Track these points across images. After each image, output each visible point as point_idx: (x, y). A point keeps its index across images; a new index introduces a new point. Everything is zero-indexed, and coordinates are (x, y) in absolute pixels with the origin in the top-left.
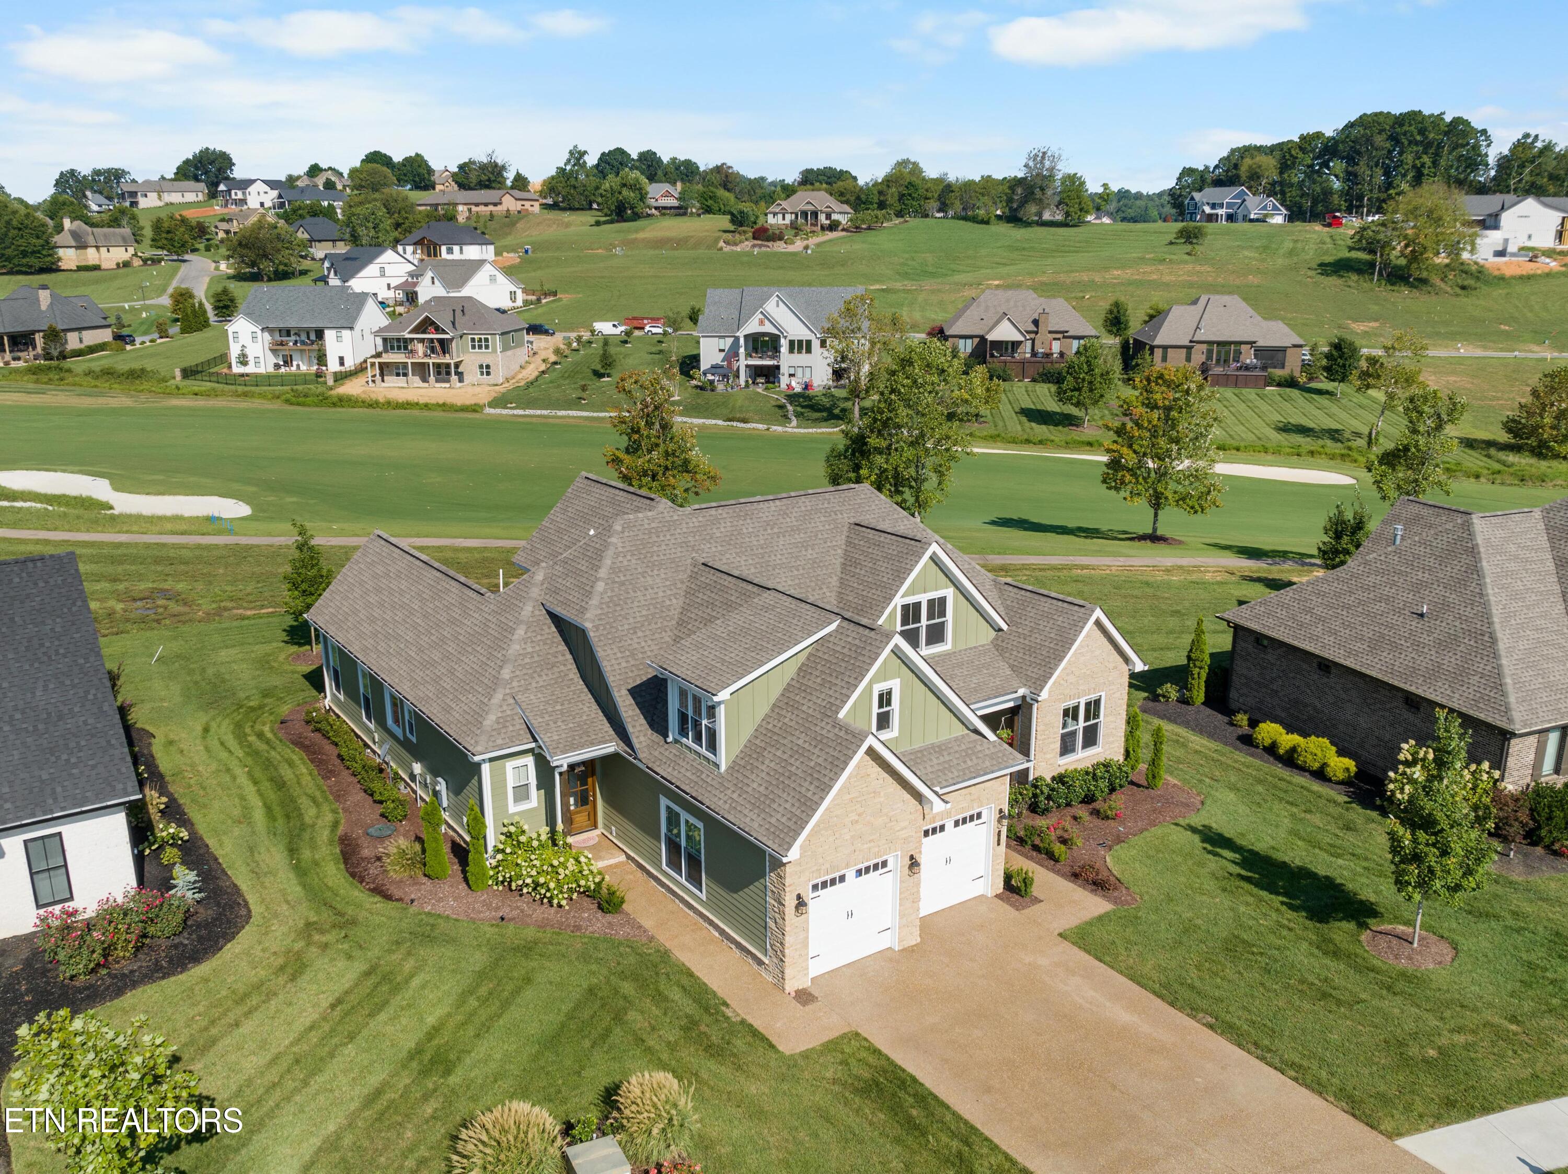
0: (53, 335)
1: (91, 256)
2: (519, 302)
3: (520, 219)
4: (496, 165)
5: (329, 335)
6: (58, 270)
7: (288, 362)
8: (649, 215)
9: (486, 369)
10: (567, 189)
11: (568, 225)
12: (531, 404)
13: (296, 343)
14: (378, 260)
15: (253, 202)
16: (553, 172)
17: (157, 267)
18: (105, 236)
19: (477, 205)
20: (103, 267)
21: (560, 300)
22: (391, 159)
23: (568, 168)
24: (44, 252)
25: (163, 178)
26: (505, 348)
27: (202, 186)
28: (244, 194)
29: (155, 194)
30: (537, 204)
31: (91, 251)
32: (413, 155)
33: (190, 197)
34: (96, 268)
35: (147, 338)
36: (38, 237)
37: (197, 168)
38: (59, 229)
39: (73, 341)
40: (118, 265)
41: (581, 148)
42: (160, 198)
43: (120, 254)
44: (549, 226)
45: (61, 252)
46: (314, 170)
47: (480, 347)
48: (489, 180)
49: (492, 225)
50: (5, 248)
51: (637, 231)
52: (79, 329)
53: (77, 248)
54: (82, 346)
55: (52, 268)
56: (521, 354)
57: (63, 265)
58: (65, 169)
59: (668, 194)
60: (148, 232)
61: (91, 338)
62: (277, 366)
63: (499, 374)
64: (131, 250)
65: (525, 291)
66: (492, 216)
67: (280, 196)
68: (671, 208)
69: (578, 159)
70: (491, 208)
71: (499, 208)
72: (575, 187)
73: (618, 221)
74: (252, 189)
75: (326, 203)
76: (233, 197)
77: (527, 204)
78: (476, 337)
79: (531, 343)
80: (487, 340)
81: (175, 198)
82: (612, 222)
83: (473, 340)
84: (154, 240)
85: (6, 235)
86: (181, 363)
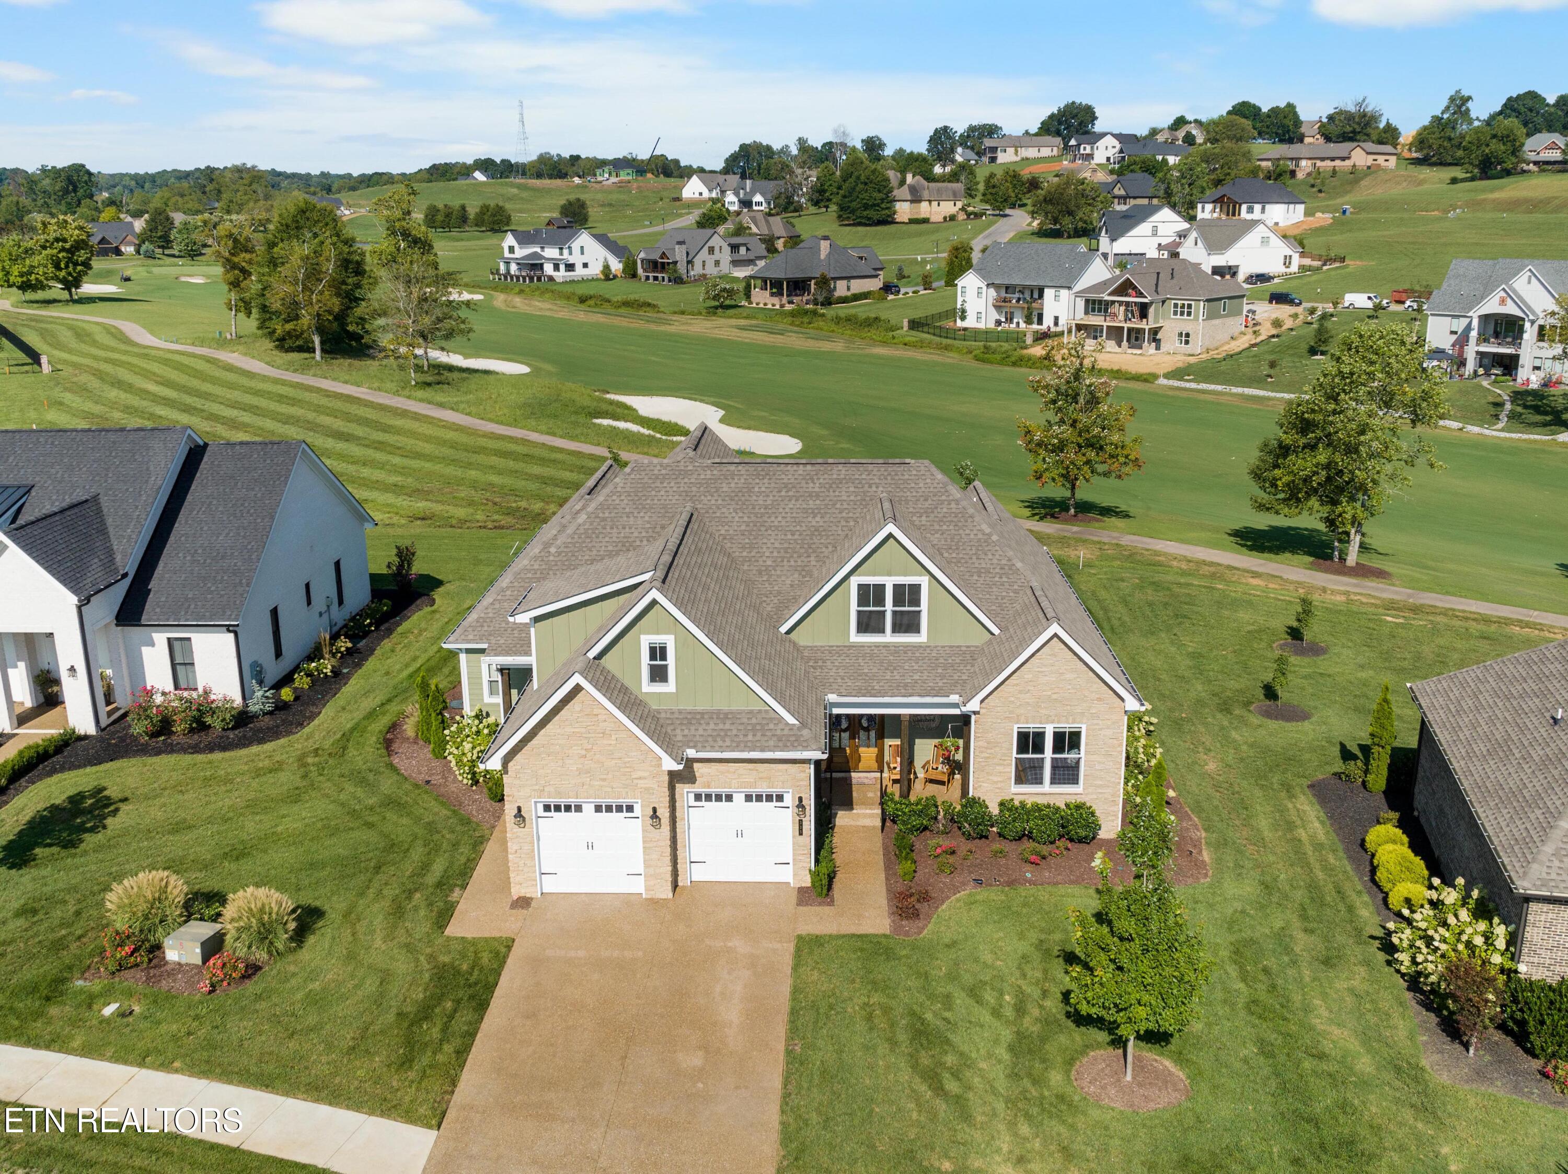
0: (824, 282)
1: (924, 209)
2: (1294, 268)
3: (1366, 175)
4: (1364, 115)
5: (1049, 293)
6: (893, 222)
7: (1009, 319)
8: (1524, 172)
9: (1186, 338)
10: (1440, 142)
11: (1421, 182)
12: (1208, 379)
13: (1018, 300)
14: (1151, 219)
15: (1100, 157)
16: (1426, 121)
17: (978, 221)
18: (938, 190)
19: (1323, 159)
20: (932, 219)
21: (1347, 266)
22: (1260, 109)
23: (1445, 116)
24: (883, 206)
26: (1211, 316)
27: (1058, 140)
28: (1092, 148)
29: (1013, 150)
30: (1393, 159)
31: (924, 204)
32: (1282, 105)
33: (1046, 152)
34: (925, 221)
35: (910, 290)
36: (879, 191)
37: (1060, 123)
38: (903, 182)
39: (841, 289)
40: (945, 218)
41: (1465, 93)
42: (1016, 153)
43: (949, 208)
44: (1398, 183)
45: (898, 206)
46: (1180, 122)
47: (1182, 314)
48: (1354, 132)
49: (1335, 182)
50: (851, 201)
51: (1492, 190)
52: (848, 278)
53: (912, 201)
54: (849, 294)
55: (888, 220)
56: (1236, 324)
57: (898, 218)
59: (1553, 146)
61: (858, 286)
62: (998, 323)
63: (1197, 345)
64: (959, 205)
65: (1303, 255)
66: (1334, 172)
67: (1121, 151)
68: (1555, 163)
69: (1460, 107)
70: (1338, 163)
71: (1347, 163)
72: (1450, 139)
73: (1481, 179)
74: (1101, 144)
75: (1160, 158)
76: (1082, 151)
77: (1381, 159)
78: (1179, 302)
79: (1254, 312)
80: (1190, 306)
81: (1032, 153)
82: (1473, 179)
83: (1176, 305)
84: (984, 195)
85: (854, 189)
86: (918, 314)
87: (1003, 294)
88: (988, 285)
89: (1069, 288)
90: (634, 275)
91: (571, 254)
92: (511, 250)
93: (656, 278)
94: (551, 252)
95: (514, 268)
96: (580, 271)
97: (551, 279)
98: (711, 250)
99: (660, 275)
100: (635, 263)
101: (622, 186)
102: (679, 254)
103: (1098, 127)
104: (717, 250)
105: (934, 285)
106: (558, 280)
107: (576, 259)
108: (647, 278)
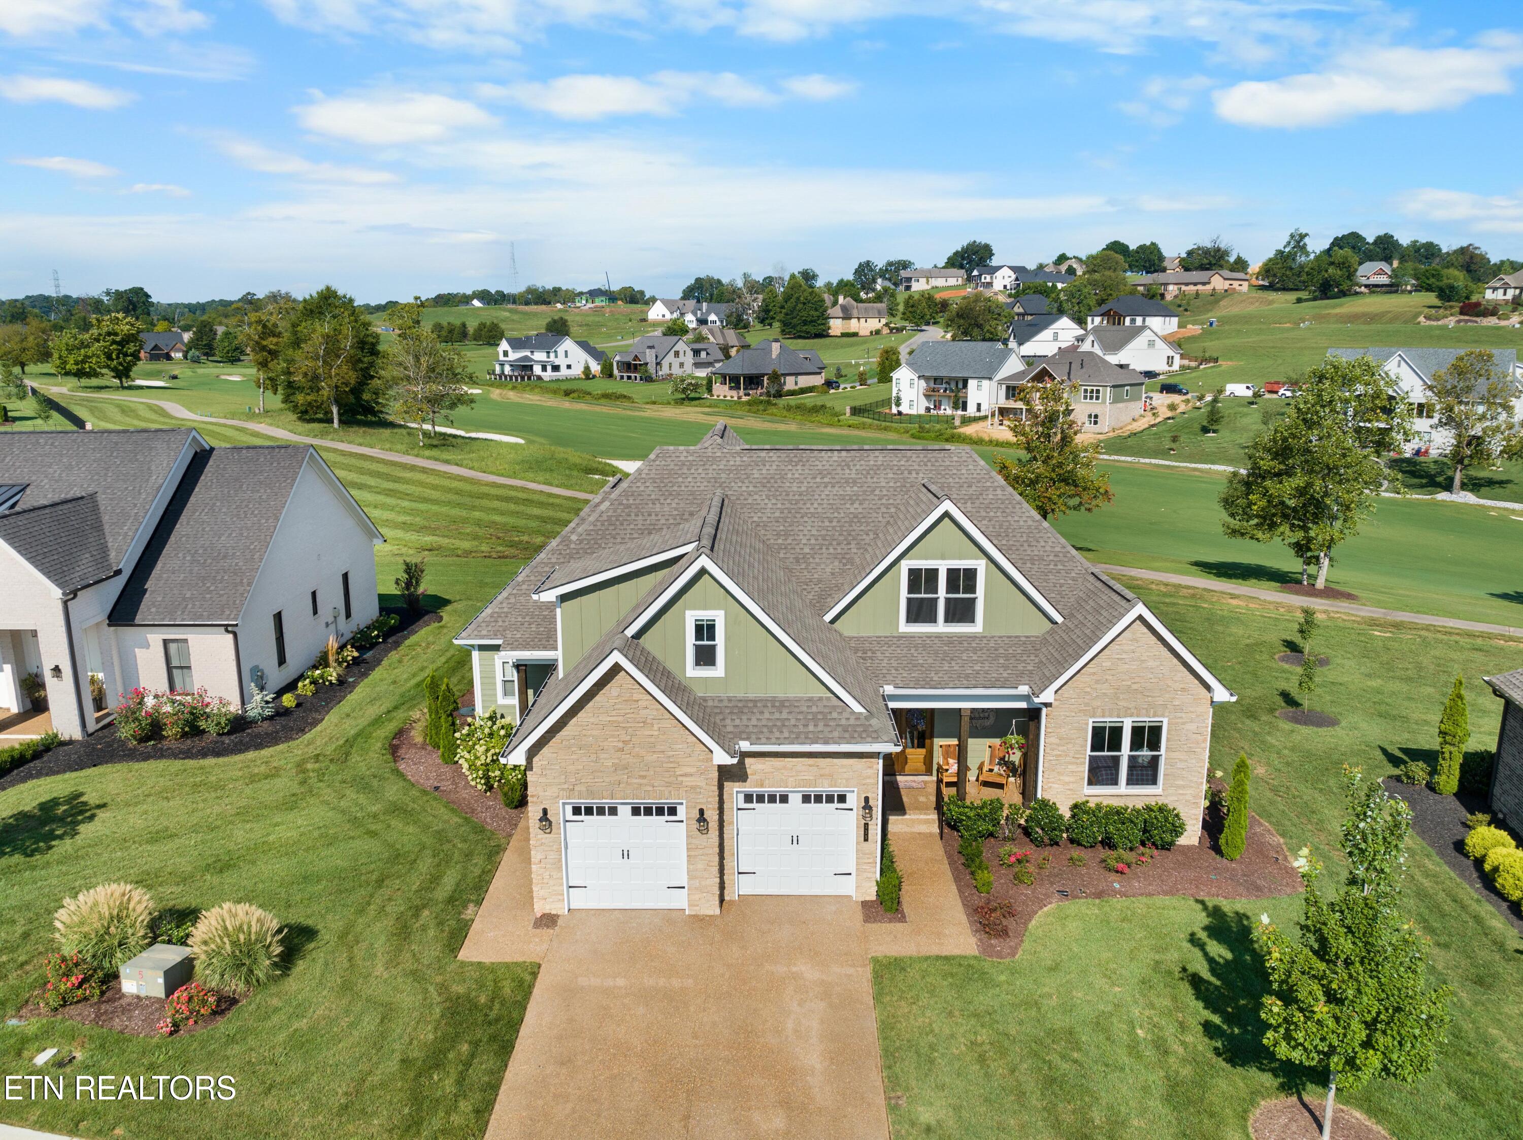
0: (775, 377)
1: (854, 325)
2: (1176, 367)
3: (1224, 297)
4: (1219, 250)
5: (972, 383)
6: (828, 336)
7: (937, 406)
8: (1357, 293)
9: (1095, 419)
10: (1283, 271)
11: (1271, 303)
12: (1119, 452)
13: (945, 391)
14: (1054, 326)
15: (998, 285)
16: (1271, 255)
17: (899, 335)
18: (866, 309)
19: (1187, 284)
20: (861, 333)
21: (1220, 366)
22: (1127, 247)
23: (1287, 250)
24: (820, 322)
25: (935, 266)
26: (1116, 400)
27: (962, 272)
28: (992, 278)
29: (925, 280)
30: (1245, 284)
31: (854, 321)
32: (1148, 243)
33: (952, 282)
34: (855, 335)
35: (848, 386)
36: (816, 310)
37: (963, 259)
38: (835, 303)
39: (790, 383)
40: (872, 332)
41: (1303, 231)
42: (928, 282)
43: (874, 324)
44: (1252, 303)
45: (832, 322)
46: (1062, 258)
47: (1091, 398)
48: (1210, 264)
49: (1198, 302)
51: (1334, 307)
52: (796, 374)
53: (844, 318)
54: (796, 388)
55: (823, 334)
56: (1137, 408)
57: (832, 332)
59: (1381, 272)
60: (901, 308)
61: (805, 381)
62: (928, 409)
63: (1105, 425)
64: (884, 321)
65: (1182, 357)
66: (1197, 295)
67: (1017, 279)
68: (1383, 286)
69: (1299, 242)
70: (1200, 287)
71: (1208, 287)
72: (1291, 269)
73: (1321, 299)
74: (999, 274)
75: (1050, 284)
76: (983, 280)
77: (1236, 284)
78: (1089, 388)
79: (1151, 398)
80: (1098, 391)
81: (940, 282)
82: (1315, 299)
83: (1086, 391)
84: (904, 314)
85: (794, 308)
86: (857, 403)
87: (932, 385)
88: (919, 377)
89: (990, 379)
90: (611, 375)
91: (556, 357)
92: (506, 354)
93: (629, 378)
94: (540, 356)
95: (507, 369)
96: (564, 372)
97: (539, 378)
98: (677, 354)
99: (633, 375)
100: (611, 365)
101: (597, 311)
102: (649, 357)
103: (995, 262)
104: (681, 354)
105: (869, 382)
106: (546, 379)
107: (561, 361)
108: (622, 377)
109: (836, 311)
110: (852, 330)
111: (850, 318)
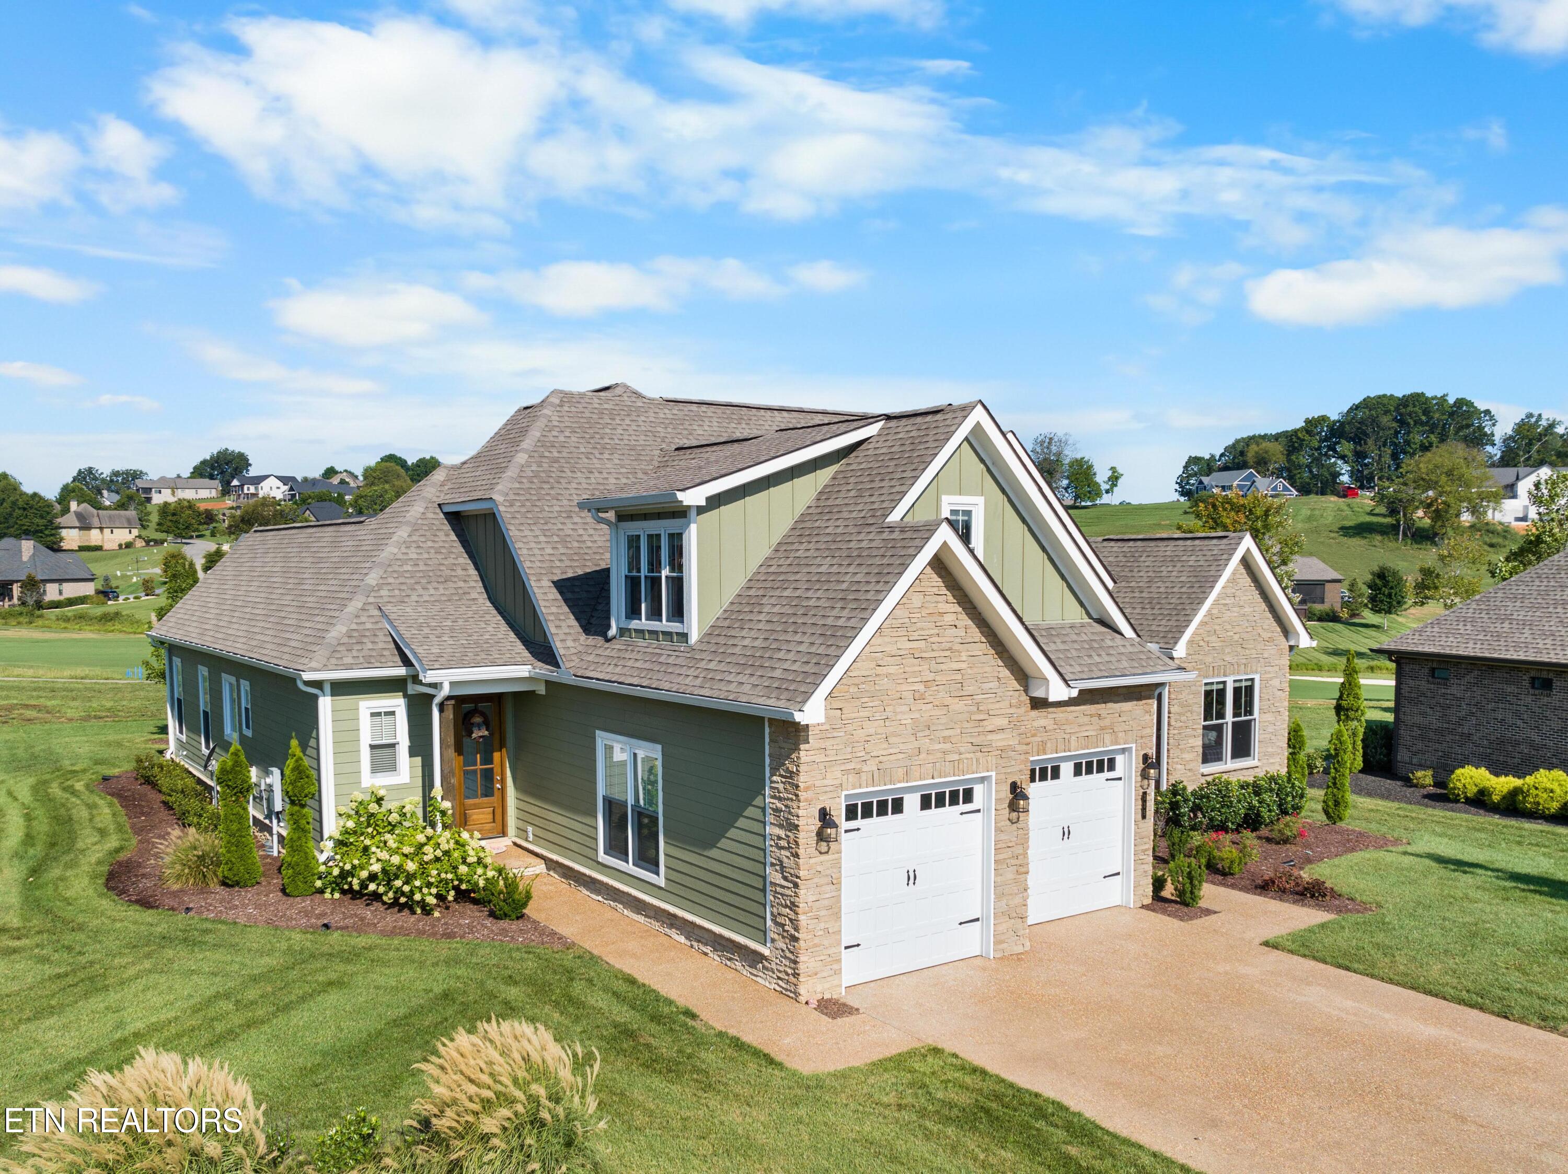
0: (31, 584)
1: (94, 537)
17: (160, 547)
18: (110, 517)
20: (105, 548)
22: (406, 462)
24: (47, 532)
25: (179, 476)
27: (216, 483)
28: (256, 489)
29: (169, 491)
31: (95, 533)
33: (204, 494)
34: (98, 548)
35: (130, 596)
36: (42, 517)
37: (213, 468)
38: (66, 510)
39: (52, 593)
40: (120, 546)
42: (173, 494)
45: (64, 533)
46: (329, 472)
50: (8, 528)
52: (60, 581)
53: (81, 528)
54: (62, 598)
55: (55, 548)
57: (65, 545)
58: (84, 466)
60: (155, 518)
61: (71, 590)
64: (135, 532)
67: (291, 489)
74: (265, 484)
75: (335, 494)
76: (246, 491)
81: (188, 495)
109: (70, 519)
110: (93, 543)
111: (89, 528)
